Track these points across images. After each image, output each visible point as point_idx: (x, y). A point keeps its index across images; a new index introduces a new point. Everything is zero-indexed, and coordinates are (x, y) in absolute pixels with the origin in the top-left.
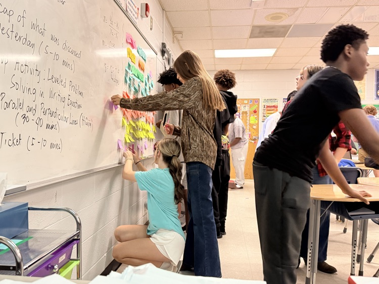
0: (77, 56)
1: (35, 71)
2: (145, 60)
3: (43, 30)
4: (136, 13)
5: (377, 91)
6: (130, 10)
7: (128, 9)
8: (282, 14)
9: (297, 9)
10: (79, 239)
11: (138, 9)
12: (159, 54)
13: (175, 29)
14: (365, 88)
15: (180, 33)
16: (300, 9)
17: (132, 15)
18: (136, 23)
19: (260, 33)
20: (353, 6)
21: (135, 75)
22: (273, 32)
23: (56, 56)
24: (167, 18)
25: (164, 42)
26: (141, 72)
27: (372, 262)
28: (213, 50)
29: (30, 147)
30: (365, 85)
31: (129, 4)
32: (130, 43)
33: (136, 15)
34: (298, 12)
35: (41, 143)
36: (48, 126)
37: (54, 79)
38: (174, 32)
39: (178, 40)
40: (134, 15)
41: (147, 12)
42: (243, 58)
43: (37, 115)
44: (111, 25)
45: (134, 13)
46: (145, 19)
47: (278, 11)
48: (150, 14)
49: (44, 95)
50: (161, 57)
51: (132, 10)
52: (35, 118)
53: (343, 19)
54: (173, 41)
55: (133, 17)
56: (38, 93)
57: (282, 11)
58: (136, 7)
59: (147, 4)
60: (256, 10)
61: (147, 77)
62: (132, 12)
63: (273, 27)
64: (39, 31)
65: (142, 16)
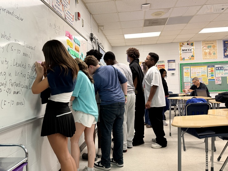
0: (33, 49)
1: (5, 62)
2: (79, 45)
3: (9, 38)
4: (72, 19)
5: (224, 53)
6: (68, 17)
7: (66, 17)
8: (161, 12)
9: (170, 9)
10: (27, 163)
11: (73, 16)
12: (89, 40)
13: (99, 24)
14: (217, 51)
15: (102, 26)
16: (172, 9)
17: (69, 20)
18: (72, 24)
19: (149, 23)
20: (203, 5)
21: (73, 55)
22: (157, 22)
23: (18, 51)
24: (93, 18)
25: (92, 33)
26: (77, 52)
27: (220, 160)
28: (123, 35)
29: (3, 106)
30: (217, 50)
31: (67, 14)
32: (68, 37)
33: (72, 20)
34: (170, 10)
35: (10, 103)
36: (14, 93)
37: (17, 65)
38: (98, 26)
39: (102, 30)
40: (70, 20)
41: (79, 17)
42: (142, 38)
43: (7, 87)
44: (55, 28)
45: (71, 19)
46: (78, 21)
47: (159, 10)
48: (81, 18)
49: (12, 75)
50: (91, 42)
51: (69, 17)
52: (6, 89)
53: (198, 12)
54: (99, 31)
55: (70, 21)
56: (7, 74)
57: (161, 10)
58: (71, 15)
59: (78, 13)
60: (145, 11)
61: (81, 55)
62: (69, 18)
63: (157, 20)
64: (7, 39)
65: (76, 20)
